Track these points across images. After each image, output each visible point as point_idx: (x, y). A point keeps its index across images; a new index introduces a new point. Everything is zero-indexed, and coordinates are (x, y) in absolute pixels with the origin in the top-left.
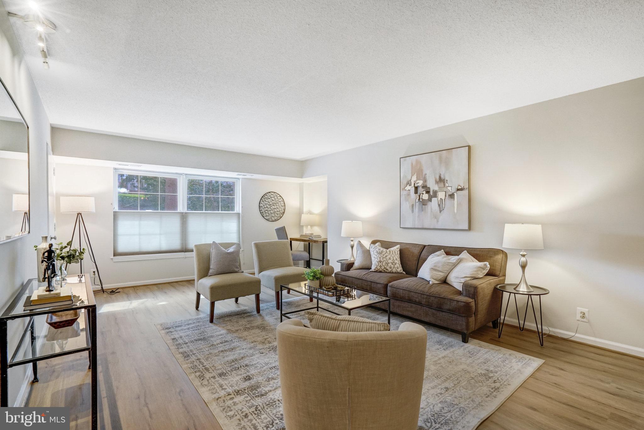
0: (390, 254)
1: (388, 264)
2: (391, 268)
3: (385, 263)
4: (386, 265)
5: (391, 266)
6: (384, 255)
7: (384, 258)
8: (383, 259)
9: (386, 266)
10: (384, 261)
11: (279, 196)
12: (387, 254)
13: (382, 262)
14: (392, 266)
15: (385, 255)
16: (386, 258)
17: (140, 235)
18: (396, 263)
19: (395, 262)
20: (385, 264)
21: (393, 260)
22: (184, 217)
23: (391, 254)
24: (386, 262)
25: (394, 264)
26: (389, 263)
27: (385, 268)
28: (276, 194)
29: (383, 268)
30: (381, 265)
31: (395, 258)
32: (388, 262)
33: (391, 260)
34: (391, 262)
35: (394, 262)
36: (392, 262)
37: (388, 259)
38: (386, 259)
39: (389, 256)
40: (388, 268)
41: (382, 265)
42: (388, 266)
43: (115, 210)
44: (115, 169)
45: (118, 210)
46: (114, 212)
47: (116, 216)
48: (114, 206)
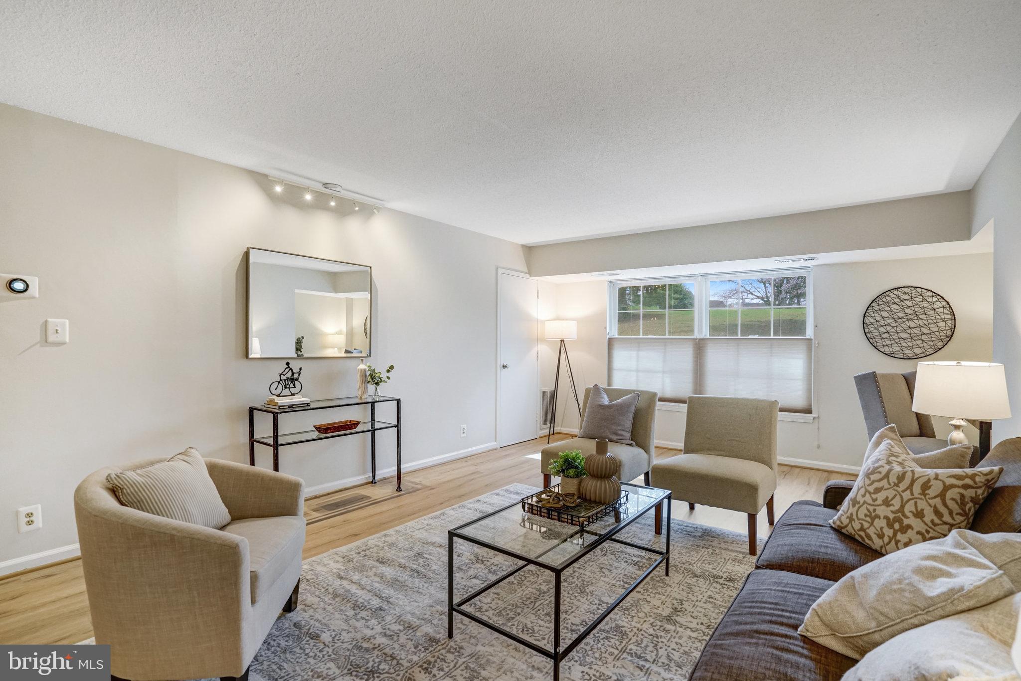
0: (897, 485)
1: (873, 519)
2: (881, 536)
3: (866, 512)
4: (868, 519)
5: (882, 528)
6: (873, 482)
7: (868, 495)
8: (864, 496)
9: (866, 525)
10: (865, 502)
11: (930, 294)
12: (884, 483)
13: (857, 506)
14: (888, 532)
15: (876, 485)
16: (874, 496)
17: (637, 371)
18: (909, 527)
19: (906, 522)
20: (866, 515)
21: (901, 509)
22: (699, 347)
23: (900, 490)
24: (871, 508)
25: (897, 526)
26: (878, 517)
27: (862, 529)
28: (919, 290)
29: (857, 525)
30: (852, 514)
31: (909, 508)
32: (875, 510)
33: (892, 508)
34: (886, 518)
35: (896, 520)
36: (891, 516)
37: (879, 502)
38: (875, 500)
39: (890, 493)
40: (871, 531)
41: (854, 517)
42: (872, 524)
43: (611, 336)
44: (610, 282)
45: (617, 336)
46: (609, 339)
47: (611, 342)
48: (608, 331)
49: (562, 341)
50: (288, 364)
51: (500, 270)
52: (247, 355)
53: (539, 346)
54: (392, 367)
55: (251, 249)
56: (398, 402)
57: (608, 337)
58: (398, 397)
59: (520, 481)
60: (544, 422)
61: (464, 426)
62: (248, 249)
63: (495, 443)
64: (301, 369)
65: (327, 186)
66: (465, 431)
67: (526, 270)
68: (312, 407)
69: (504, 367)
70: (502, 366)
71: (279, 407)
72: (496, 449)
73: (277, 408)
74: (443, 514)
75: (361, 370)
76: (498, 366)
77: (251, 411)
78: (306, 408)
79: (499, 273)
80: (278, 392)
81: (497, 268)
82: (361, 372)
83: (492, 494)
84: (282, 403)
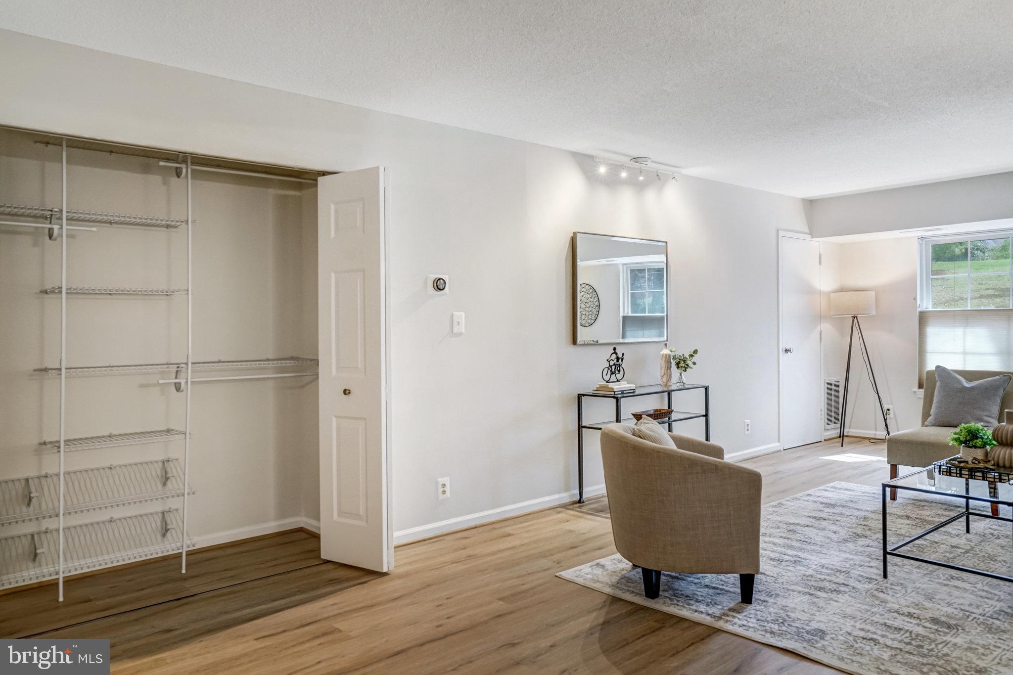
17: (965, 353)
43: (923, 308)
44: (922, 238)
45: (931, 309)
46: (921, 312)
47: (923, 319)
48: (918, 302)
49: (854, 317)
50: (615, 349)
51: (781, 233)
52: (574, 341)
53: (822, 325)
54: (696, 352)
55: (578, 234)
56: (706, 389)
57: (919, 310)
58: (706, 384)
59: (841, 480)
60: (829, 421)
61: (748, 421)
62: (575, 234)
63: (778, 444)
64: (623, 354)
65: (638, 160)
66: (749, 428)
67: (807, 230)
68: (637, 392)
69: (787, 351)
70: (784, 350)
71: (615, 392)
72: (780, 451)
73: (613, 393)
74: (780, 505)
75: (666, 355)
76: (781, 350)
77: (580, 396)
78: (632, 394)
79: (780, 236)
80: (607, 378)
81: (778, 231)
82: (666, 358)
83: (819, 490)
84: (617, 388)
